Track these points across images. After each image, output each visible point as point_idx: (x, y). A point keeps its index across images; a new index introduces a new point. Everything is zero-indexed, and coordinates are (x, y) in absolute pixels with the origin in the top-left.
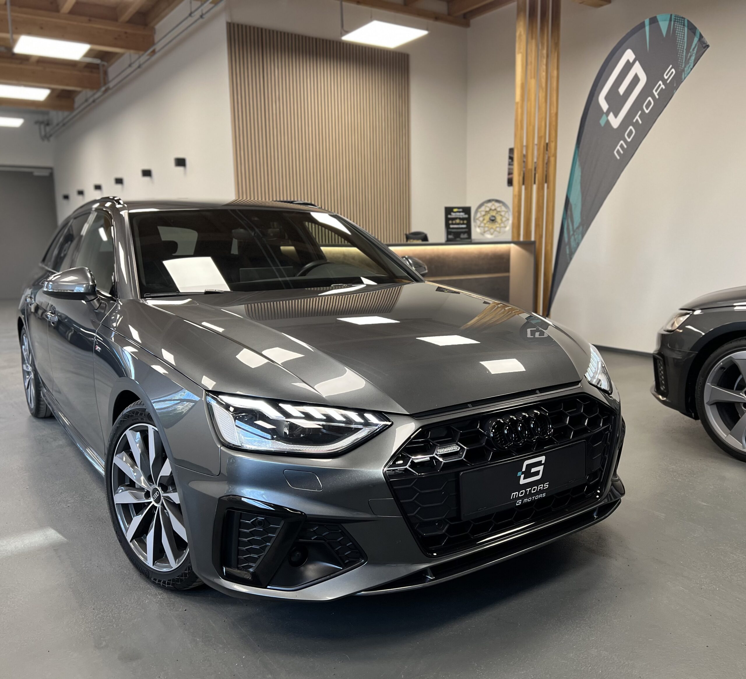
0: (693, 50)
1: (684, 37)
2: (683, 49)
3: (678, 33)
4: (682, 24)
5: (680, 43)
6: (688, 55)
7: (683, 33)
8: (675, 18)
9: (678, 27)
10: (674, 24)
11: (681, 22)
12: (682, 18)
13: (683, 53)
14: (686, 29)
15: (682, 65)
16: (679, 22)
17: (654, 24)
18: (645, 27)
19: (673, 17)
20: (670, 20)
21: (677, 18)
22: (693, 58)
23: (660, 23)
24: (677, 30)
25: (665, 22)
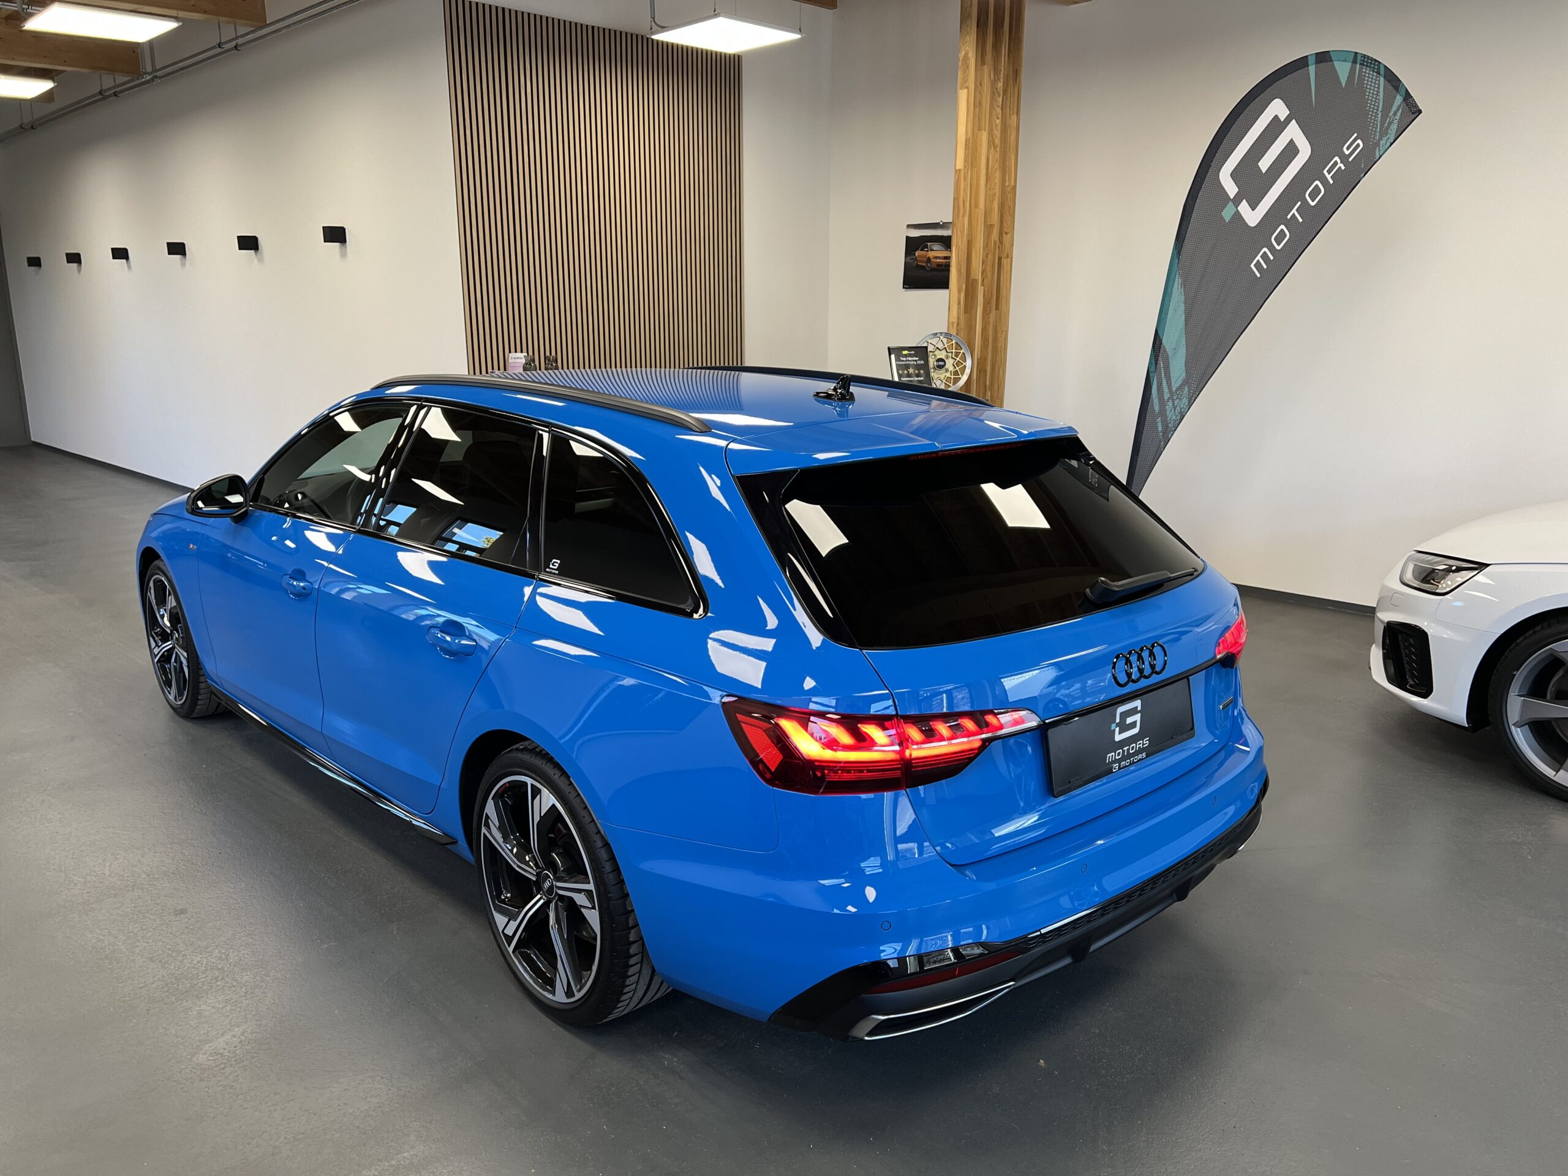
0: (1395, 114)
1: (1378, 92)
2: (1377, 110)
3: (1368, 84)
4: (1376, 70)
5: (1372, 101)
6: (1386, 121)
7: (1377, 86)
8: (1362, 59)
9: (1367, 75)
10: (1360, 69)
11: (1374, 68)
12: (1376, 60)
13: (1375, 116)
14: (1382, 79)
15: (1374, 135)
16: (1370, 67)
17: (1324, 64)
18: (1308, 66)
19: (1359, 57)
20: (1354, 62)
21: (1366, 60)
22: (1394, 127)
23: (1336, 63)
24: (1366, 78)
25: (1344, 63)
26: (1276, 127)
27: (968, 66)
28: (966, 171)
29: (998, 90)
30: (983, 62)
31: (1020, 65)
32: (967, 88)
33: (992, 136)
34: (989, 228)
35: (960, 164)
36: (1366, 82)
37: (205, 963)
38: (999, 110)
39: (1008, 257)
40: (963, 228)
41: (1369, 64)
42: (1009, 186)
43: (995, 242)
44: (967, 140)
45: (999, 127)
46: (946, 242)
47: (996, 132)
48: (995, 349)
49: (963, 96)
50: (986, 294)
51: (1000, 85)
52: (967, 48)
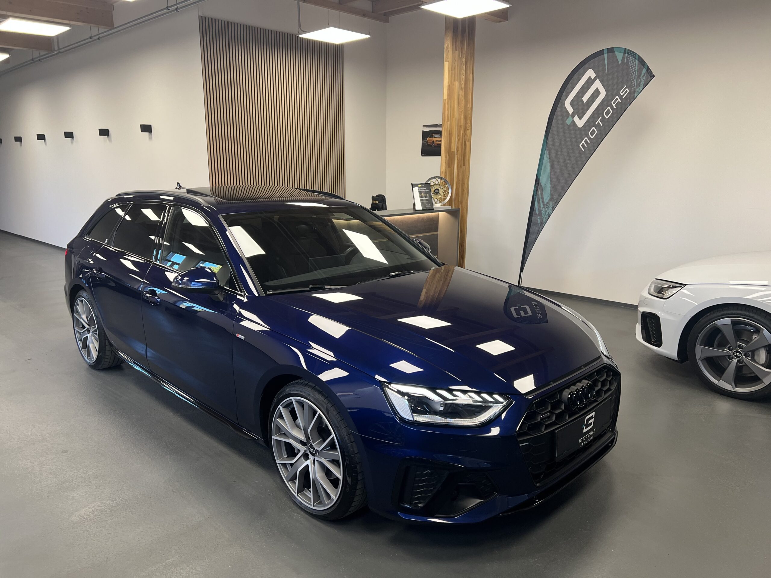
0: (643, 77)
1: (635, 67)
2: (635, 75)
3: (630, 63)
4: (634, 57)
5: (632, 71)
6: (639, 79)
7: (635, 64)
8: (628, 51)
10: (627, 56)
11: (633, 56)
12: (634, 52)
13: (635, 78)
14: (637, 61)
15: (634, 87)
16: (632, 55)
17: (611, 53)
18: (604, 54)
19: (627, 51)
20: (625, 53)
21: (630, 52)
22: (643, 83)
23: (616, 53)
24: (630, 60)
25: (620, 53)
26: (590, 82)
27: (448, 51)
28: (448, 100)
29: (464, 62)
30: (456, 50)
31: (474, 51)
32: (448, 61)
33: (461, 84)
34: (460, 127)
35: (445, 97)
36: (630, 62)
37: (76, 475)
38: (464, 72)
39: (469, 141)
40: (447, 127)
41: (631, 54)
42: (469, 107)
43: (463, 134)
44: (449, 86)
45: (464, 80)
46: (440, 133)
47: (463, 82)
48: (463, 184)
49: (446, 65)
50: (459, 158)
51: (464, 60)
52: (448, 43)
